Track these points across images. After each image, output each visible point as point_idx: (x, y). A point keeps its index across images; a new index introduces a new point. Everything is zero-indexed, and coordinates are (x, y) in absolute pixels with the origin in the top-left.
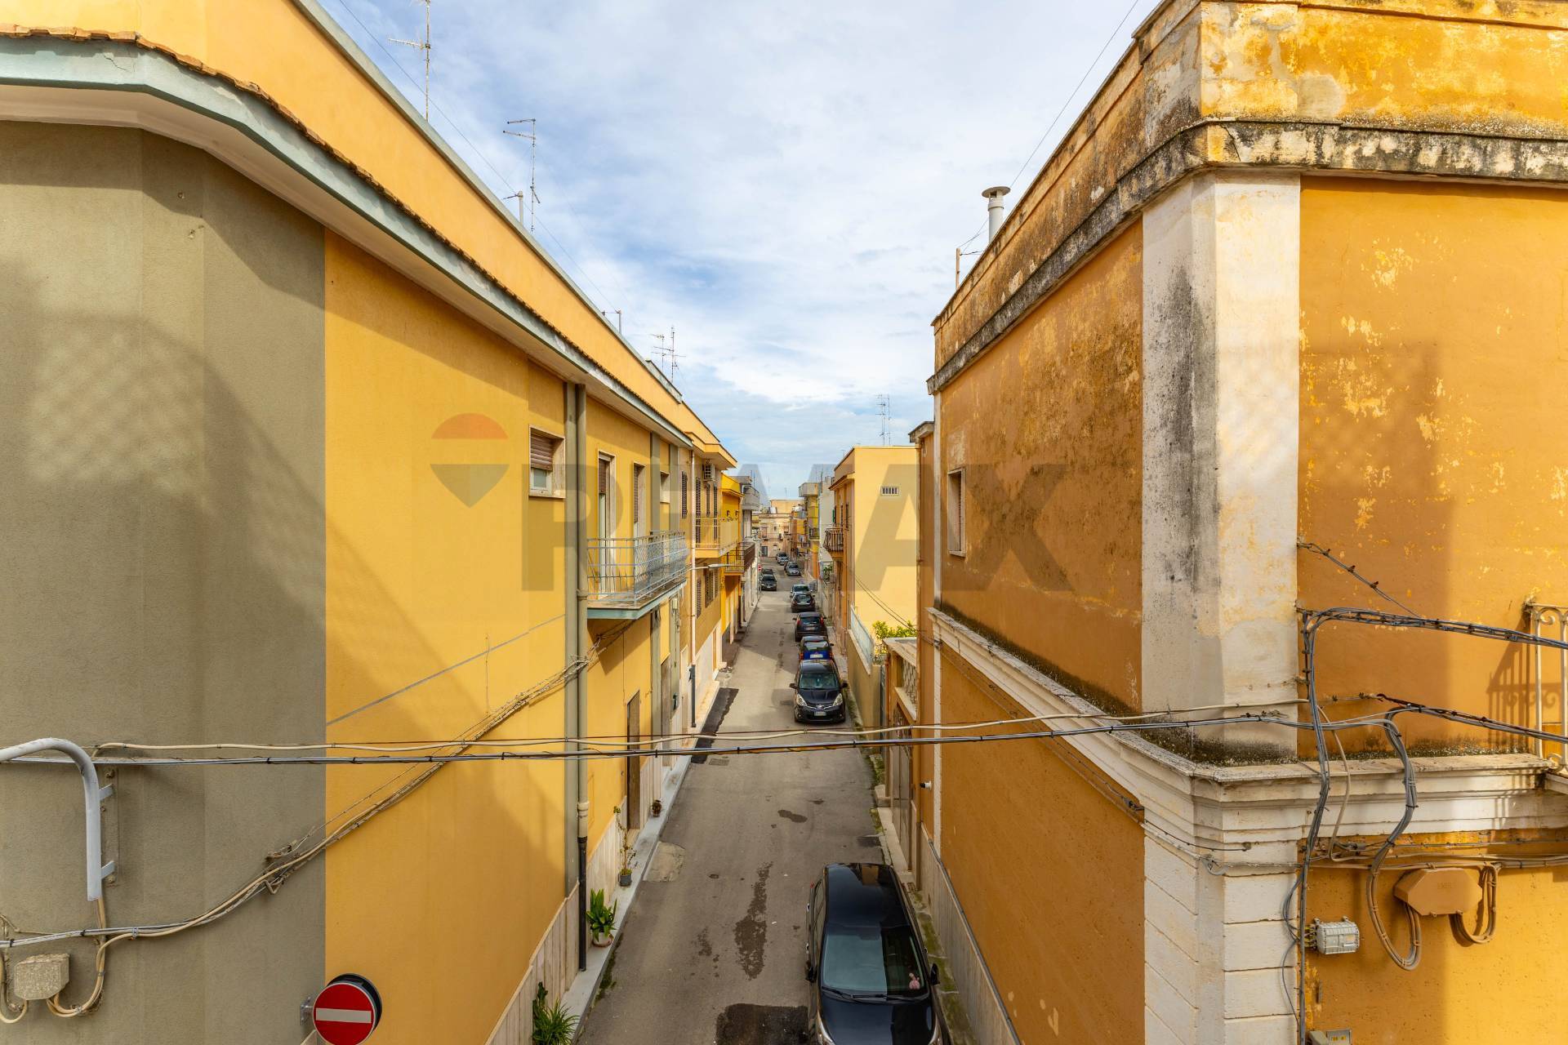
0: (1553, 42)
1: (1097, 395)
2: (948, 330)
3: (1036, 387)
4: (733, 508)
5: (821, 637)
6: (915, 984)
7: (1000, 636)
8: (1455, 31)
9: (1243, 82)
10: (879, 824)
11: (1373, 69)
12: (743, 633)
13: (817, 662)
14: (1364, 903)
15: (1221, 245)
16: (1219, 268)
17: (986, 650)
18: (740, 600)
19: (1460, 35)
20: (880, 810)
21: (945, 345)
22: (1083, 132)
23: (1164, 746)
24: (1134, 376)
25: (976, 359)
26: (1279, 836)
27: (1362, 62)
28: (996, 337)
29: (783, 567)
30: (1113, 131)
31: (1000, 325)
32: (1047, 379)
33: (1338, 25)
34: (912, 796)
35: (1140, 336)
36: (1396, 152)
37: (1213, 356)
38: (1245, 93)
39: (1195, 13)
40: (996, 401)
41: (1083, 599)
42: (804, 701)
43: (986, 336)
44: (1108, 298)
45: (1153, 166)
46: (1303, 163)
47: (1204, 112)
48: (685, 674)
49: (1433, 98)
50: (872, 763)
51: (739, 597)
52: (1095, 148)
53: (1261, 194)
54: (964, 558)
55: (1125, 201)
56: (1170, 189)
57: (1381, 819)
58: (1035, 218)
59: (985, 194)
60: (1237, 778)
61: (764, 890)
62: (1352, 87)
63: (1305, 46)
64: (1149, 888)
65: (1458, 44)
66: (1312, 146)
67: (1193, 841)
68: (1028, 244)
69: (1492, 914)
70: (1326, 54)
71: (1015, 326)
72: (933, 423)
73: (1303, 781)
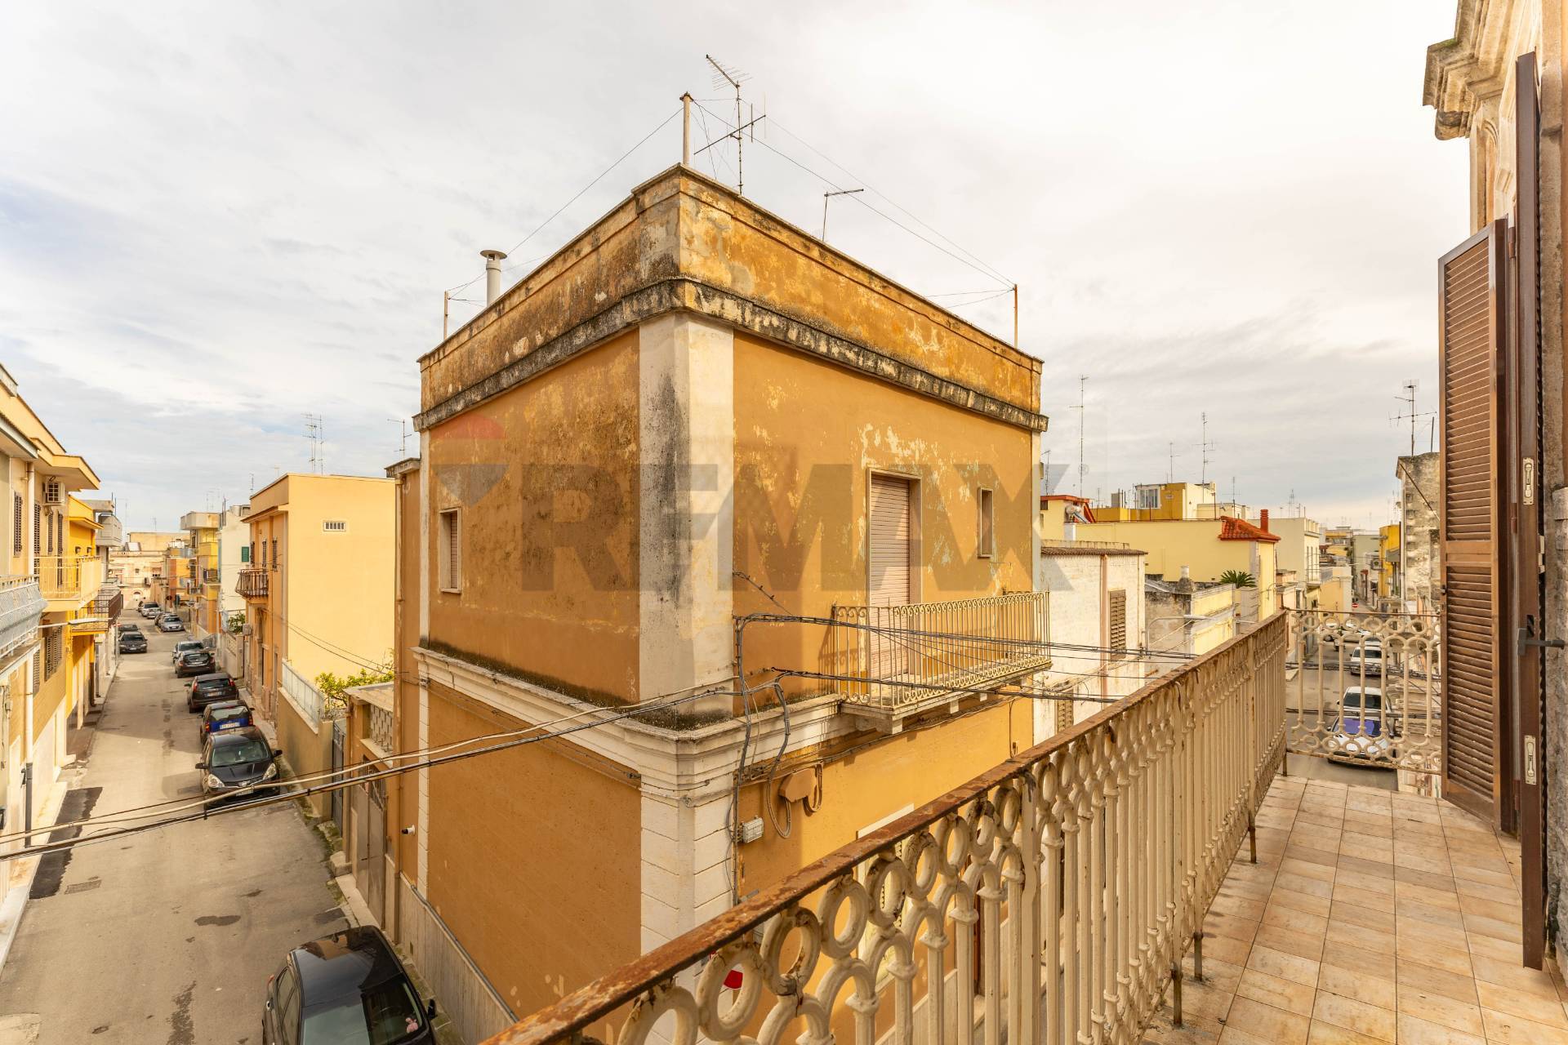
1: (602, 457)
2: (439, 371)
3: (542, 442)
4: (84, 542)
5: (234, 702)
6: (413, 1026)
7: (504, 664)
8: (802, 261)
9: (703, 257)
10: (340, 894)
11: (767, 271)
12: (99, 712)
13: (233, 732)
14: (765, 803)
15: (692, 366)
16: (691, 380)
17: (489, 678)
18: (93, 668)
20: (339, 880)
21: (435, 384)
22: (589, 243)
23: (656, 725)
24: (632, 447)
25: (476, 406)
26: (724, 771)
27: (762, 265)
28: (501, 391)
29: (153, 622)
30: (614, 254)
31: (506, 380)
32: (554, 437)
33: (751, 236)
34: (386, 849)
35: (638, 417)
36: (778, 327)
37: (688, 441)
38: (704, 264)
39: (676, 198)
40: (499, 449)
41: (590, 622)
42: (219, 781)
43: (488, 387)
44: (610, 383)
45: (649, 296)
46: (735, 322)
47: (682, 270)
48: (16, 777)
49: (794, 297)
50: (322, 835)
51: (92, 664)
52: (598, 260)
54: (460, 594)
55: (626, 314)
56: (660, 316)
57: (770, 749)
58: (541, 296)
59: (483, 253)
60: (704, 735)
61: (188, 1018)
62: (757, 278)
63: (735, 244)
64: (644, 834)
65: (803, 269)
66: (740, 312)
67: (676, 788)
68: (534, 316)
69: (820, 791)
70: (745, 253)
71: (521, 385)
72: (419, 460)
73: (736, 730)
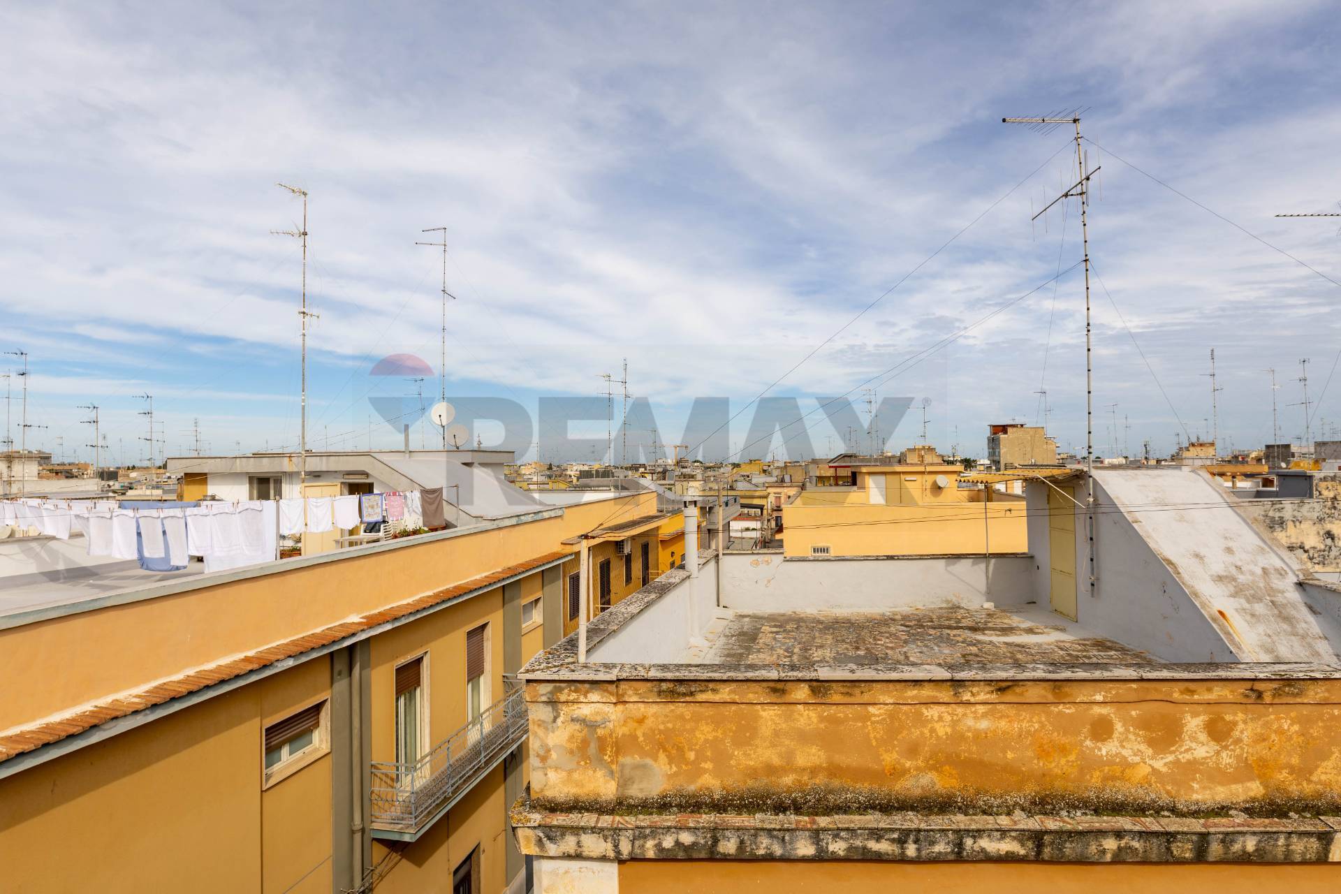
0: (875, 715)
8: (772, 713)
9: (566, 771)
11: (692, 750)
19: (776, 715)
27: (680, 745)
33: (654, 715)
36: (694, 844)
38: (569, 780)
49: (753, 773)
53: (582, 870)
62: (671, 768)
63: (624, 735)
65: (775, 724)
66: (609, 846)
70: (644, 741)
